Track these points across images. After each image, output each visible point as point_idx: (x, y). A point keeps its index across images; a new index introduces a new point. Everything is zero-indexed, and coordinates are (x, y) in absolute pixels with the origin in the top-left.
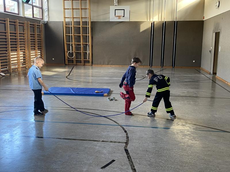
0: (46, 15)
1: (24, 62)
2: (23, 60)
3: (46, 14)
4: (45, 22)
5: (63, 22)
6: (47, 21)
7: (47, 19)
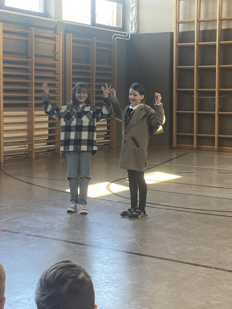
0: (132, 18)
1: (49, 137)
2: (47, 132)
3: (132, 16)
4: (128, 37)
5: (173, 33)
6: (132, 35)
7: (134, 29)
